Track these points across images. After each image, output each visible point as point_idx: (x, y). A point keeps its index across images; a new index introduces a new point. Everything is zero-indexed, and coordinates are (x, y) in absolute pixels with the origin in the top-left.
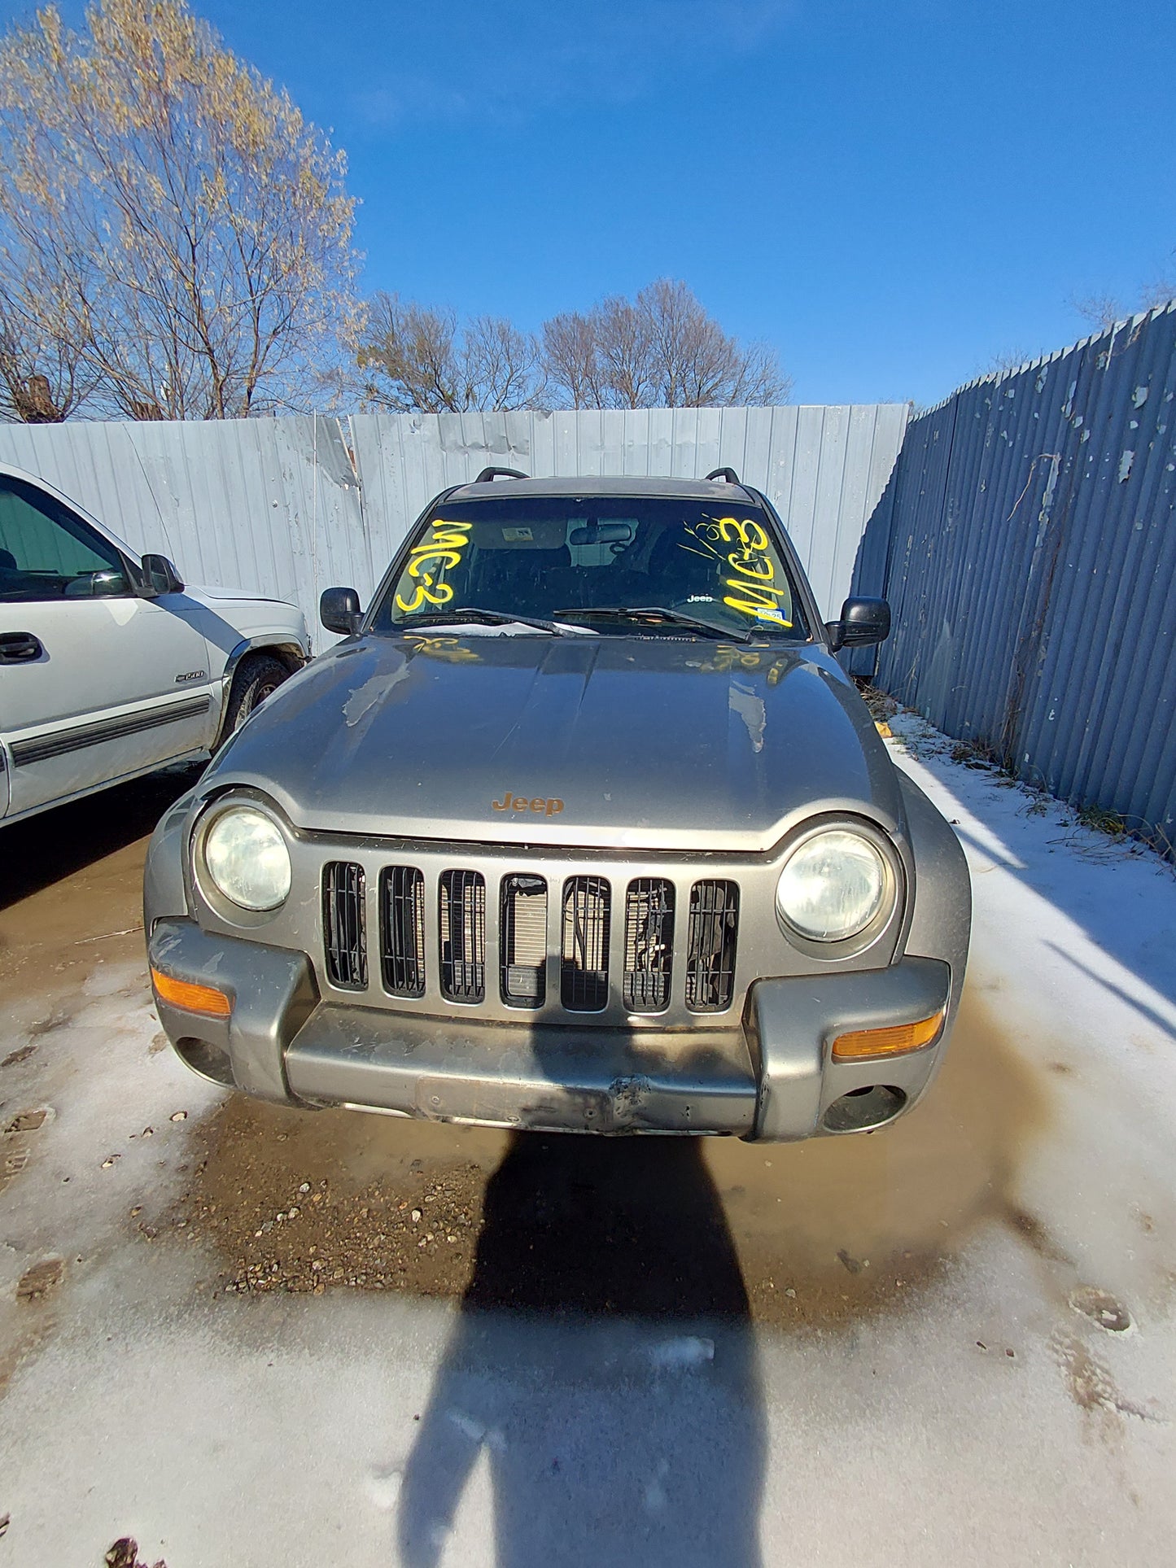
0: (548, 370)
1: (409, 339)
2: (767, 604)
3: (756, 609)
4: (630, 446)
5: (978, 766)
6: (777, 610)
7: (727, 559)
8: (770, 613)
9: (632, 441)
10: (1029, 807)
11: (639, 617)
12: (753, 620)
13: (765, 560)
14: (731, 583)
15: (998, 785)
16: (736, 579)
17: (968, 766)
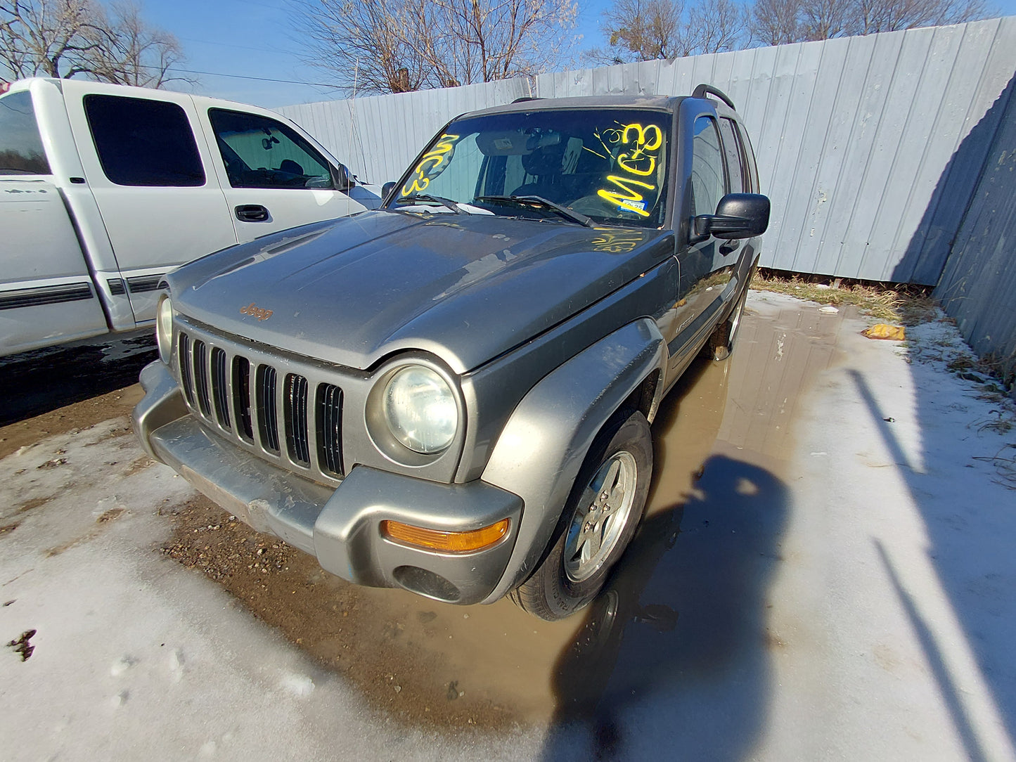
0: (753, 31)
1: (648, 21)
2: (633, 196)
3: (622, 200)
4: (735, 82)
5: (970, 377)
6: (641, 202)
7: (617, 158)
8: (634, 204)
9: (737, 78)
10: (988, 423)
11: (525, 203)
12: (616, 209)
13: (651, 159)
14: (612, 178)
15: (979, 398)
16: (615, 175)
17: (960, 376)
